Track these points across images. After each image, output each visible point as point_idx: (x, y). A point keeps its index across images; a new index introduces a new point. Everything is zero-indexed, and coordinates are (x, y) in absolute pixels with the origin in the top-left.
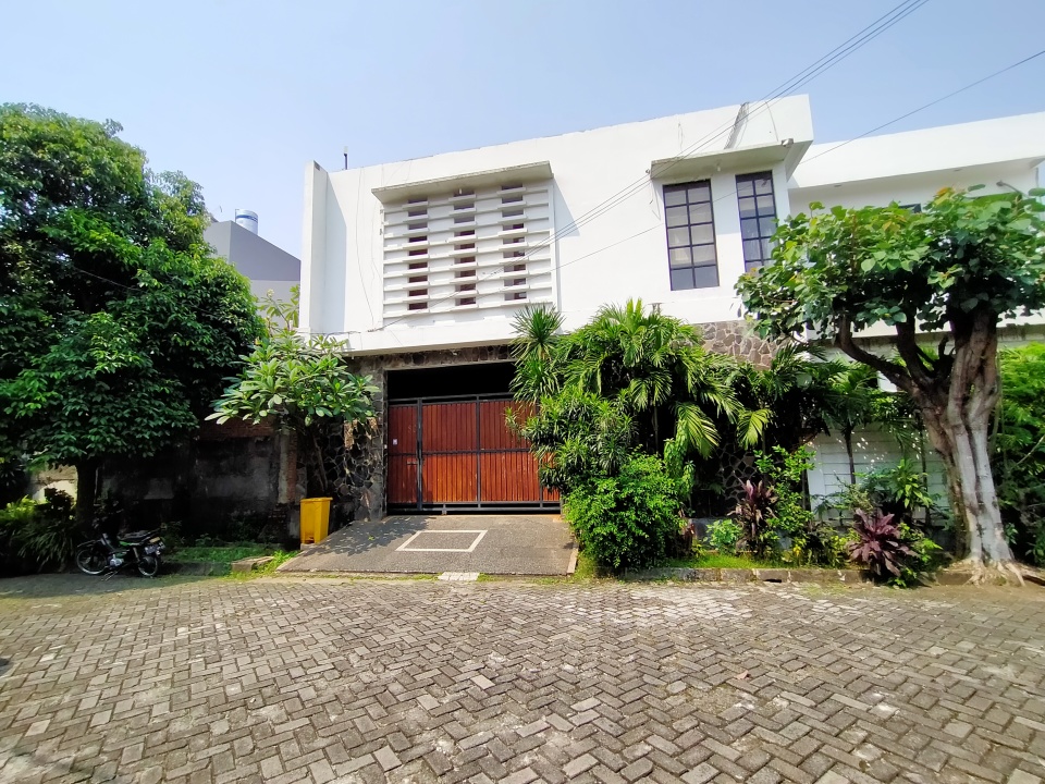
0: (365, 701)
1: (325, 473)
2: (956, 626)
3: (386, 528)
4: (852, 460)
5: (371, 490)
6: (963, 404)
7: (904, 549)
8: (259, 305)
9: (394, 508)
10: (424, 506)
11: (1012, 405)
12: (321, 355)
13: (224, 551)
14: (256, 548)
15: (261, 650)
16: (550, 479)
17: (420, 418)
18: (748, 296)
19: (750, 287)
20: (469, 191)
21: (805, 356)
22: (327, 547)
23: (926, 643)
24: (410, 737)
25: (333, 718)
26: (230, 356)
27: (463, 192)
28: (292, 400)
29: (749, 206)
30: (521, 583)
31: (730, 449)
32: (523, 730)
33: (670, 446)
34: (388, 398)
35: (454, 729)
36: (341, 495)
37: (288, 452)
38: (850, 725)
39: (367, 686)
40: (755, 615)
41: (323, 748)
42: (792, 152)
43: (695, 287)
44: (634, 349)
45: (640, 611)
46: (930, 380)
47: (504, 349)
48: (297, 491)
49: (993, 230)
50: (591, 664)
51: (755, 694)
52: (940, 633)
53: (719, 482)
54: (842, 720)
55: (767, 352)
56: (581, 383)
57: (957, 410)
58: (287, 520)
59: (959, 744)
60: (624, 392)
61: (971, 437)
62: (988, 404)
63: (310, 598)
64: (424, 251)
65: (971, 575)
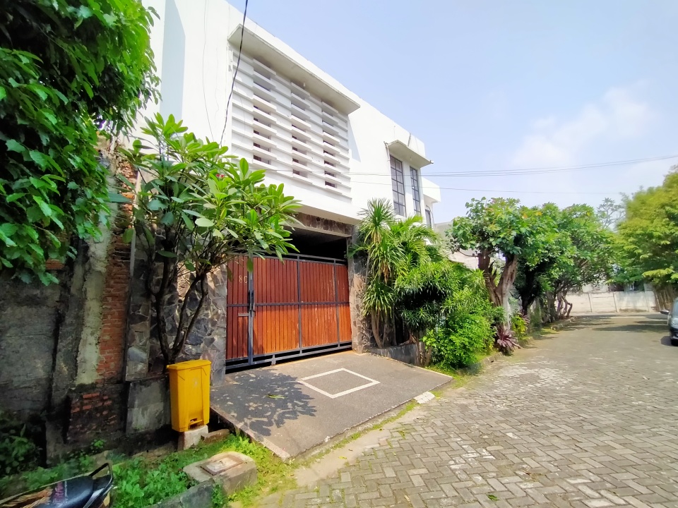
5: (213, 347)
10: (255, 359)
27: (305, 87)
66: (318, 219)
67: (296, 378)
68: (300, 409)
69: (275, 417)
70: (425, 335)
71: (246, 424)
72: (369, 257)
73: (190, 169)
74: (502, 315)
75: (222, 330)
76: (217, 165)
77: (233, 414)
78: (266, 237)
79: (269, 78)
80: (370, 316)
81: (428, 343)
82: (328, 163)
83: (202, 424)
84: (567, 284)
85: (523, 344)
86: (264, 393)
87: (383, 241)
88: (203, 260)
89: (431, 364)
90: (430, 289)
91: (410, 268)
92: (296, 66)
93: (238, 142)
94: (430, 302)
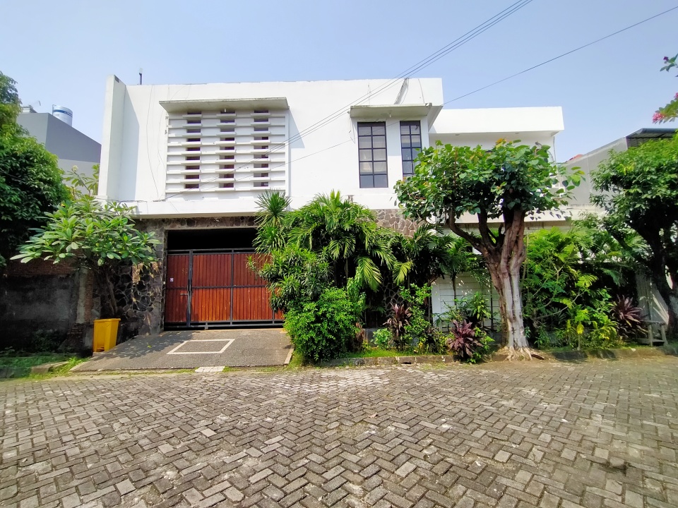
0: (117, 453)
1: (115, 302)
2: (494, 381)
3: (162, 340)
4: (455, 293)
5: (152, 313)
6: (508, 261)
7: (476, 342)
8: (64, 176)
9: (169, 326)
10: (191, 324)
11: (532, 263)
12: (114, 216)
13: (25, 360)
14: (56, 356)
15: (42, 425)
16: (276, 304)
17: (191, 263)
18: (401, 193)
19: (402, 188)
20: (231, 111)
21: (433, 232)
22: (114, 354)
23: (476, 391)
24: (146, 472)
25: (89, 466)
26: (36, 212)
27: (228, 111)
28: (87, 247)
29: (407, 141)
30: (253, 371)
31: (390, 286)
32: (228, 459)
33: (350, 283)
34: (168, 249)
35: (180, 464)
36: (128, 317)
37: (86, 286)
38: (425, 437)
39: (122, 442)
40: (391, 382)
41: (76, 486)
42: (432, 111)
43: (374, 187)
44: (333, 223)
45: (324, 384)
46: (493, 248)
47: (251, 219)
48: (92, 314)
49: (522, 165)
50: (285, 416)
51: (378, 425)
52: (485, 386)
53: (383, 306)
54: (420, 435)
55: (413, 229)
56: (298, 242)
57: (505, 264)
58: (83, 336)
59: (477, 441)
60: (325, 248)
61: (511, 280)
62: (519, 261)
63: (93, 388)
64: (197, 149)
65: (507, 356)
66: (243, 218)
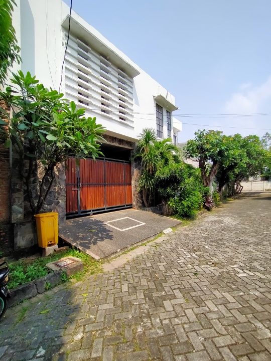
5: (59, 206)
10: (82, 212)
66: (115, 138)
67: (103, 222)
68: (105, 236)
69: (93, 240)
70: (169, 201)
71: (77, 244)
72: (143, 160)
73: (42, 106)
74: (208, 191)
75: (63, 197)
76: (57, 105)
77: (70, 239)
78: (86, 148)
79: (87, 52)
80: (142, 191)
81: (171, 205)
82: (121, 106)
83: (55, 244)
84: (242, 176)
85: (217, 206)
86: (87, 229)
87: (150, 152)
88: (52, 159)
89: (171, 215)
90: (173, 177)
91: (164, 167)
92: (103, 45)
93: (69, 92)
94: (173, 184)
